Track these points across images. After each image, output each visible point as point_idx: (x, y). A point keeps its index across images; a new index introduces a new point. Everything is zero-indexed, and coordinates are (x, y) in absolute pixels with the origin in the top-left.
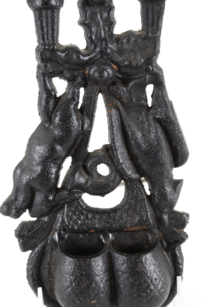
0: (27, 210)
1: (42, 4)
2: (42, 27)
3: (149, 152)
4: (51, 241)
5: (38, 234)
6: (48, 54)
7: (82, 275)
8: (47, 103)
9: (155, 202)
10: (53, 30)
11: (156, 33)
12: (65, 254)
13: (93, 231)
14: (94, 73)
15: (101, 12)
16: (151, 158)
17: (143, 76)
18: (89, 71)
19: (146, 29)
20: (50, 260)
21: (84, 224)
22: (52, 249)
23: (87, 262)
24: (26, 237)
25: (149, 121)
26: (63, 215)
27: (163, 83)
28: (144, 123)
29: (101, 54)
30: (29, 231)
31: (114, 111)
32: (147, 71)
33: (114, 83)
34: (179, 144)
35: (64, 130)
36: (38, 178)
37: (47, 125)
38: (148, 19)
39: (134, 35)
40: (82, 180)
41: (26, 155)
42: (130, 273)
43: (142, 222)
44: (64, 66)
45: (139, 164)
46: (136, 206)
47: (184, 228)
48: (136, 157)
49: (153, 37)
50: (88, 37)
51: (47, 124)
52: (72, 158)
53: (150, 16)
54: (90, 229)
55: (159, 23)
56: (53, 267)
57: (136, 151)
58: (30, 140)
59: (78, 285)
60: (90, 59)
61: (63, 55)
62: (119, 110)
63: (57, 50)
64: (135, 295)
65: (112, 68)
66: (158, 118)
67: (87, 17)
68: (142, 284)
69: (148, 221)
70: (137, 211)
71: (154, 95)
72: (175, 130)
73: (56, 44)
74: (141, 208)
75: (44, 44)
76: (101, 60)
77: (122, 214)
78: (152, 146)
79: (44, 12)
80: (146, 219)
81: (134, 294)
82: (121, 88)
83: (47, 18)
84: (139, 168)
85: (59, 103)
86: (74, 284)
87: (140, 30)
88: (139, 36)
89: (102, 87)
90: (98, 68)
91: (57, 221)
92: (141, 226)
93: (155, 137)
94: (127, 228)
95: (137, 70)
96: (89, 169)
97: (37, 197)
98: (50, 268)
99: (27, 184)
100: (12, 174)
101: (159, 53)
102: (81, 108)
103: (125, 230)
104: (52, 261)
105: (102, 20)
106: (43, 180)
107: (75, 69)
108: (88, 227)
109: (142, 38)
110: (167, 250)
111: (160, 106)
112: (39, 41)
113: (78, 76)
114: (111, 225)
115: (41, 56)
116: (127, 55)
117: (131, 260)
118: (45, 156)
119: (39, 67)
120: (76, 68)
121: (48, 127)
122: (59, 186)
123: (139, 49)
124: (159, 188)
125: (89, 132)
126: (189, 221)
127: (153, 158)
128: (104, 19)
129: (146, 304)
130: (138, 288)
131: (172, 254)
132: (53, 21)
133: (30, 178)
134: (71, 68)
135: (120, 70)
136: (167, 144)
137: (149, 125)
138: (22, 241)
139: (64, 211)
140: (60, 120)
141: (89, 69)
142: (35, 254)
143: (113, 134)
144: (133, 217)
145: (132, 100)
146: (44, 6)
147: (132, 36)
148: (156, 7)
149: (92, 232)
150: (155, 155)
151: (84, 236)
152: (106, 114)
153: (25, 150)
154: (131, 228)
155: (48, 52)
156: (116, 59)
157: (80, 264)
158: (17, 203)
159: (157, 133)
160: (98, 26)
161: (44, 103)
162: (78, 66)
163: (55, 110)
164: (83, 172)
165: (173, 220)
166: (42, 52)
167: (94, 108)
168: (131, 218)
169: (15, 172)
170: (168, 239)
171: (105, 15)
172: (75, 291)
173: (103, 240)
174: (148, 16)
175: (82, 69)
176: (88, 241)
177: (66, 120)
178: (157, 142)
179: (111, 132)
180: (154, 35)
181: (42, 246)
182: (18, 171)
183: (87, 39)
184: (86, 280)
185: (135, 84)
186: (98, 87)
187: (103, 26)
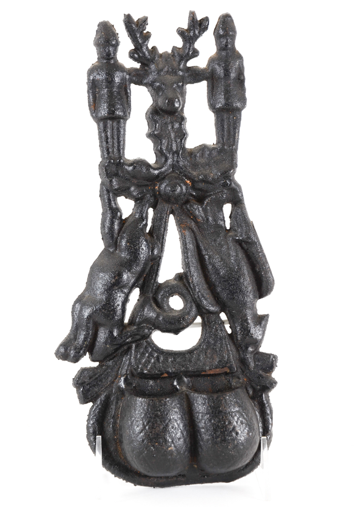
0: (88, 353)
1: (109, 113)
2: (107, 138)
3: (229, 278)
4: (116, 389)
5: (101, 381)
6: (114, 169)
7: (157, 416)
8: (112, 223)
9: (237, 340)
10: (119, 142)
11: (233, 145)
12: (135, 395)
13: (166, 375)
14: (165, 187)
15: (172, 123)
16: (232, 285)
17: (220, 192)
18: (159, 188)
19: (222, 141)
20: (115, 412)
21: (155, 367)
22: (118, 399)
23: (162, 402)
24: (87, 385)
25: (228, 244)
26: (131, 357)
27: (242, 201)
28: (222, 246)
29: (173, 168)
30: (90, 378)
31: (187, 233)
32: (225, 185)
33: (187, 202)
34: (263, 269)
35: (132, 252)
36: (103, 309)
37: (111, 250)
38: (223, 130)
39: (208, 148)
40: (152, 315)
41: (87, 286)
42: (212, 413)
43: (223, 364)
44: (131, 182)
45: (218, 294)
46: (215, 346)
47: (272, 371)
48: (214, 285)
49: (230, 149)
50: (158, 150)
51: (112, 248)
52: (140, 290)
53: (225, 127)
54: (162, 374)
55: (235, 134)
56: (118, 421)
57: (213, 278)
58: (92, 268)
59: (152, 428)
60: (160, 173)
61: (131, 168)
62: (193, 231)
63: (124, 164)
64: (219, 439)
65: (186, 184)
66: (238, 240)
67: (157, 127)
68: (226, 426)
69: (230, 362)
70: (216, 351)
71: (232, 215)
72: (258, 252)
73: (123, 158)
74: (221, 347)
75: (110, 158)
76: (173, 174)
77: (199, 356)
78: (232, 271)
79: (109, 123)
80: (228, 360)
81: (217, 437)
82: (195, 207)
83: (113, 129)
84: (218, 299)
85: (125, 225)
86: (147, 428)
87: (215, 144)
88: (214, 149)
89: (173, 207)
90: (169, 182)
91: (123, 365)
92: (222, 368)
93: (235, 260)
94: (205, 371)
95: (213, 184)
96: (160, 300)
97: (101, 334)
98: (115, 423)
99: (90, 317)
100: (71, 310)
101: (237, 167)
102: (149, 231)
103: (203, 373)
104: (118, 414)
105: (174, 131)
106: (108, 311)
107: (143, 186)
108: (159, 371)
109: (217, 151)
110: (253, 398)
111: (240, 226)
112: (102, 156)
113: (147, 194)
114: (187, 368)
115: (106, 170)
116: (202, 169)
117: (213, 399)
118: (111, 283)
119: (102, 184)
120: (146, 184)
121: (113, 253)
122: (126, 321)
123: (214, 162)
124: (242, 321)
125: (160, 258)
126: (277, 364)
127: (234, 284)
128: (176, 130)
129: (231, 451)
130: (222, 430)
131: (259, 403)
132: (119, 131)
133: (93, 310)
134: (140, 184)
135: (194, 186)
136: (249, 269)
137: (228, 249)
138: (81, 390)
139: (131, 352)
140: (127, 242)
141: (160, 185)
142: (98, 406)
143: (188, 258)
144: (212, 358)
145: (208, 219)
146: (111, 115)
147: (206, 150)
148: (231, 117)
149: (165, 377)
150: (236, 281)
151: (156, 383)
152: (179, 237)
153: (86, 281)
154: (210, 371)
155: (114, 166)
156: (190, 173)
157: (154, 403)
158: (76, 342)
159: (237, 256)
160: (169, 137)
161: (107, 224)
162: (147, 180)
163: (121, 232)
164: (153, 305)
165: (259, 361)
166: (107, 166)
167: (165, 230)
168: (210, 359)
169: (74, 306)
170: (254, 385)
171: (177, 125)
172: (149, 435)
173: (178, 386)
174: (223, 127)
175: (151, 184)
176: (160, 388)
177: (135, 242)
178: (238, 266)
179: (185, 256)
180: (231, 148)
181: (105, 396)
182: (78, 306)
183: (157, 152)
184: (161, 422)
185: (211, 200)
186: (170, 206)
187: (175, 138)
